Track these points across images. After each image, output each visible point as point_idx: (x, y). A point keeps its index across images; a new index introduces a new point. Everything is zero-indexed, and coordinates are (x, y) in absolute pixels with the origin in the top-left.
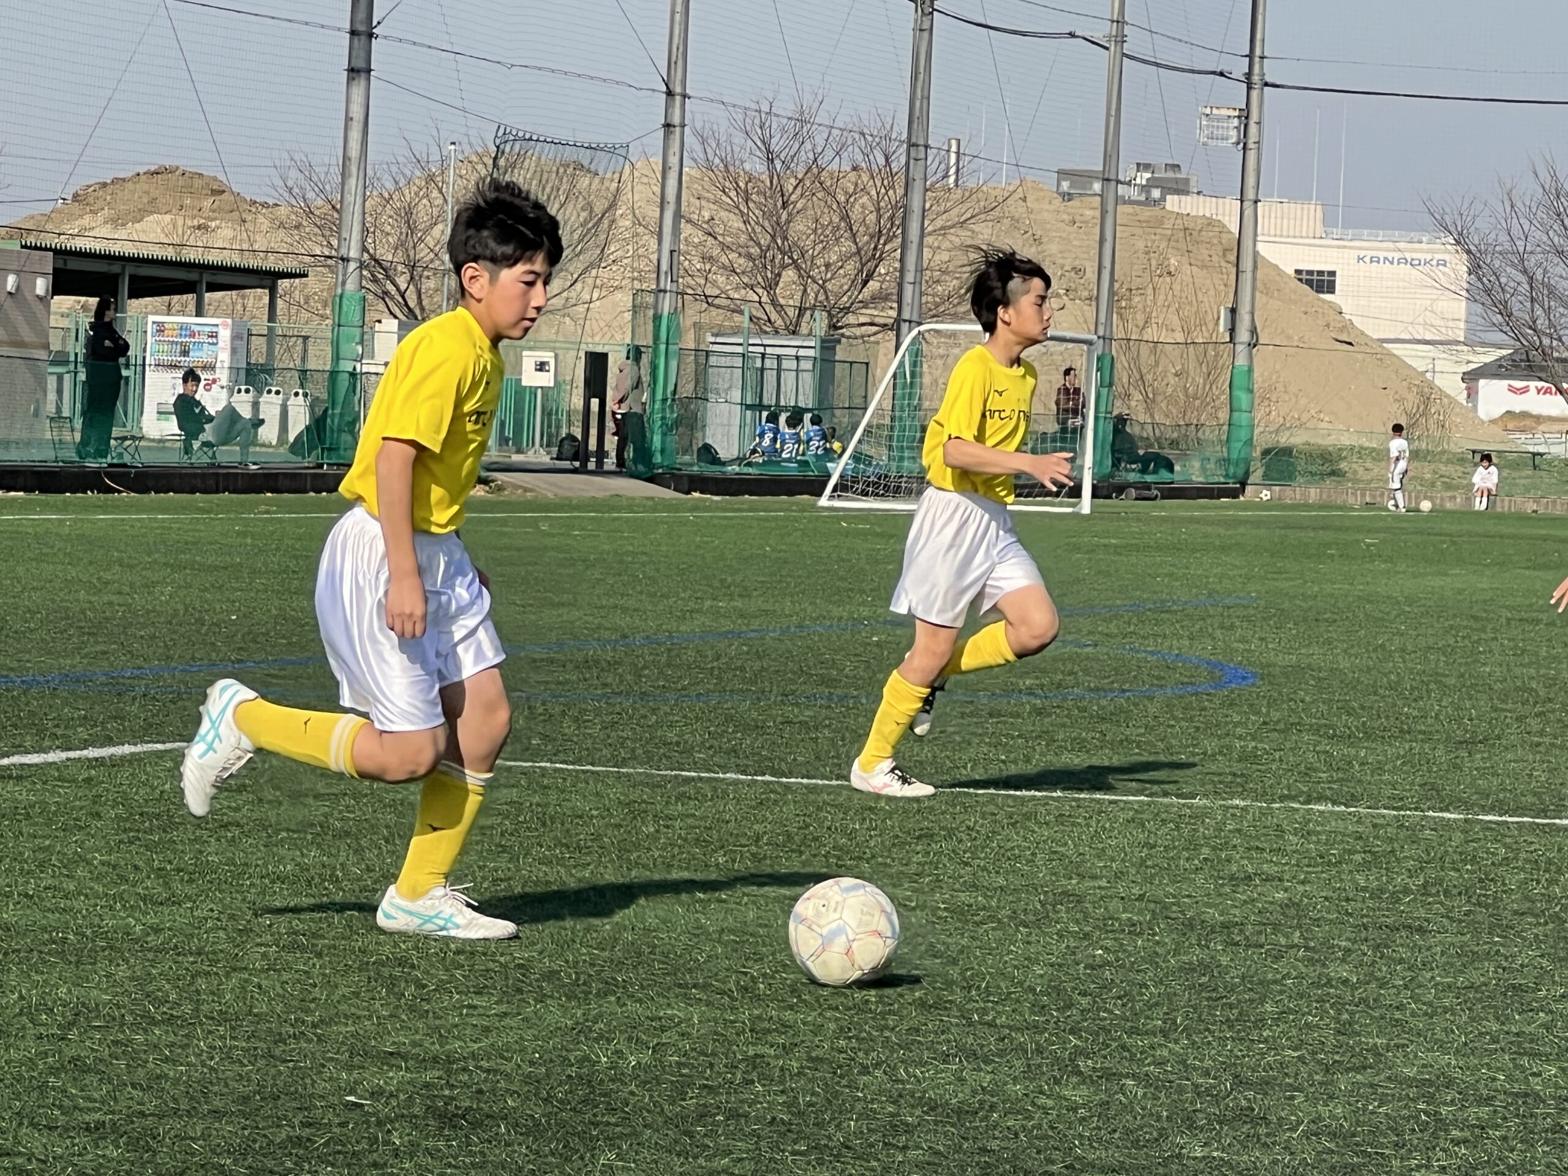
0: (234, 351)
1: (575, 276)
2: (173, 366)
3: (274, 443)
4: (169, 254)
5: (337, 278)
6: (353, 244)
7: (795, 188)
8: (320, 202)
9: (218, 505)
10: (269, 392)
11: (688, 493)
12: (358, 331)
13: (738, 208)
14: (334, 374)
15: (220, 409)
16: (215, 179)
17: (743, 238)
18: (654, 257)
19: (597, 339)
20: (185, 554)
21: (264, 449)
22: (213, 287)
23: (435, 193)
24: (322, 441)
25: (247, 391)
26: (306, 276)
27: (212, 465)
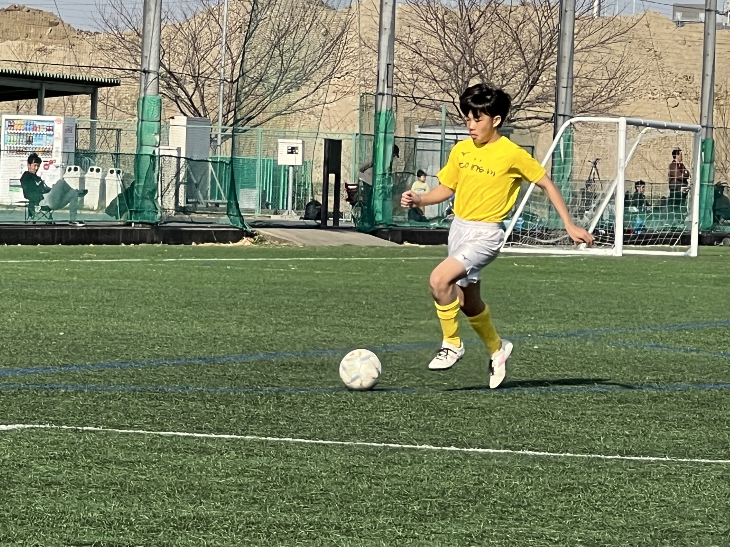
0: (66, 140)
1: (318, 84)
2: (19, 152)
3: (96, 208)
4: (18, 69)
5: (140, 86)
6: (152, 60)
7: (479, 18)
8: (129, 31)
9: (53, 253)
10: (92, 170)
11: (402, 243)
12: (156, 124)
13: (437, 33)
14: (138, 157)
15: (55, 183)
16: (52, 14)
17: (441, 56)
18: (375, 70)
19: (333, 130)
20: (27, 288)
21: (87, 212)
22: (50, 94)
23: (214, 23)
24: (130, 206)
25: (76, 169)
26: (118, 84)
27: (50, 224)
